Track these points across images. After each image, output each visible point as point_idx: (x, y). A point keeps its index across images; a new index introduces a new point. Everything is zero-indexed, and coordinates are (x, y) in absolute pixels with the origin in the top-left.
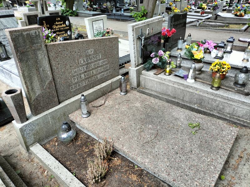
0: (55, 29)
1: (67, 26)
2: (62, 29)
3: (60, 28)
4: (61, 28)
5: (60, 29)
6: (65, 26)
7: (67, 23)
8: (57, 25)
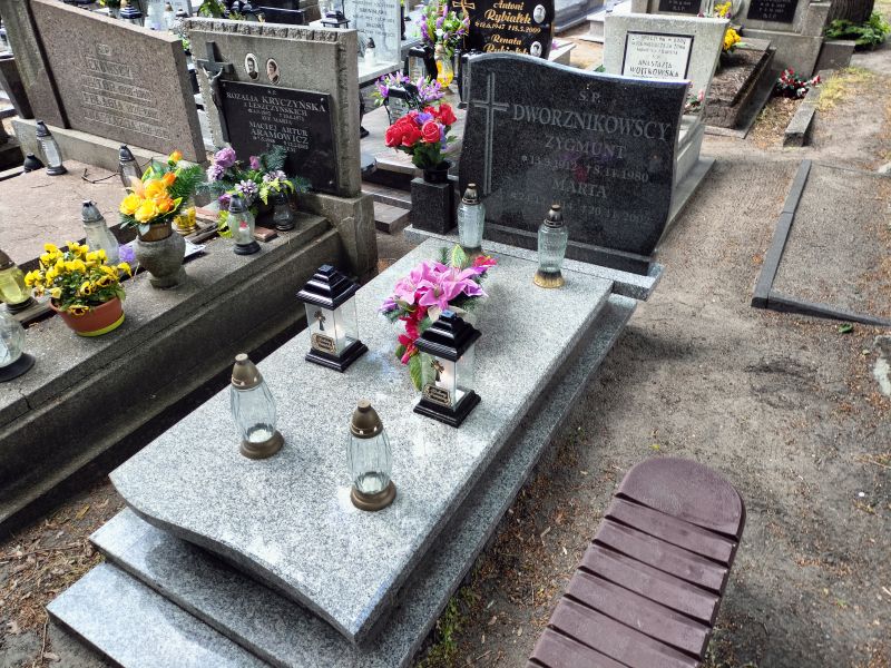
0: (492, 22)
1: (533, 24)
2: (515, 28)
3: (507, 24)
4: (513, 24)
5: (506, 27)
6: (527, 20)
7: (539, 12)
8: (499, 11)
